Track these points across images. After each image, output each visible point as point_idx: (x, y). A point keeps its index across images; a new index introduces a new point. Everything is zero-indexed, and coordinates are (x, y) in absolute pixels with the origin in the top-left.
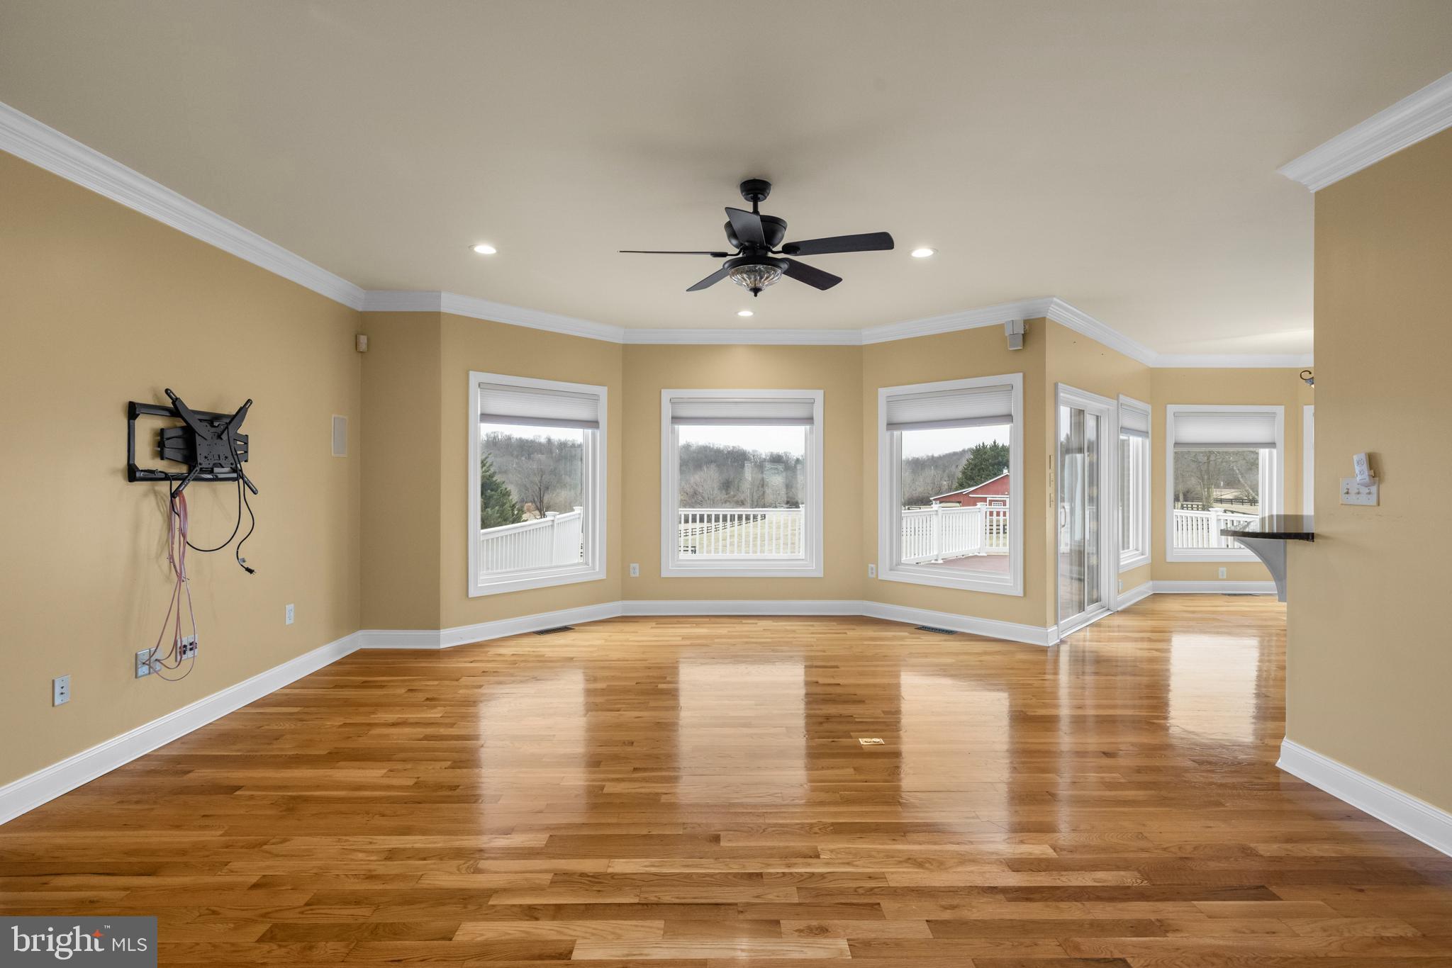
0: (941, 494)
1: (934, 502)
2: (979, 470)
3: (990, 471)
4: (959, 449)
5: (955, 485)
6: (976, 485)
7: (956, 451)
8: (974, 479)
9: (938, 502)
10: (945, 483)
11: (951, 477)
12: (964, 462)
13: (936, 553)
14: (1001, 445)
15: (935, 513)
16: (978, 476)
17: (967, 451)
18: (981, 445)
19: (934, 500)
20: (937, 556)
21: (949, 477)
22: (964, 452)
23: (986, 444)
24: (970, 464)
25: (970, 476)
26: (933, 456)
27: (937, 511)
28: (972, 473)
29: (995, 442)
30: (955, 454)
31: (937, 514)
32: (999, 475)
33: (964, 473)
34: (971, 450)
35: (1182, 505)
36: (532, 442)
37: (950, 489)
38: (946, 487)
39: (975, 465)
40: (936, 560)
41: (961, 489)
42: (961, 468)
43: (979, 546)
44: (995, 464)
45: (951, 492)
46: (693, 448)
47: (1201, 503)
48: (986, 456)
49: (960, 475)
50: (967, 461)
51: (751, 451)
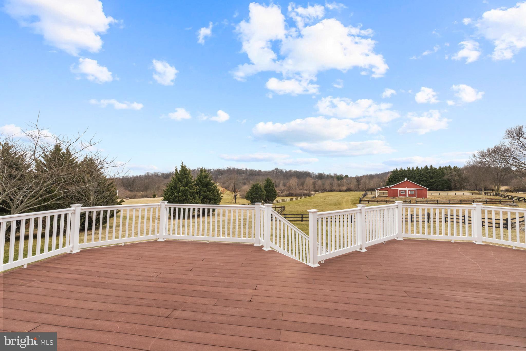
0: (380, 187)
1: (377, 191)
2: (395, 179)
3: (399, 179)
4: (387, 171)
5: (386, 184)
6: (394, 184)
7: (386, 172)
8: (393, 182)
9: (378, 190)
10: (381, 183)
11: (384, 181)
12: (389, 176)
13: (360, 243)
14: (403, 169)
15: (359, 211)
16: (395, 181)
17: (390, 172)
18: (396, 169)
19: (377, 190)
20: (362, 245)
21: (383, 181)
22: (389, 172)
23: (397, 169)
24: (391, 176)
25: (391, 181)
26: (377, 174)
27: (361, 210)
28: (392, 180)
29: (401, 168)
30: (385, 173)
31: (361, 213)
32: (403, 180)
33: (389, 180)
34: (392, 172)
35: (485, 193)
36: (241, 170)
37: (383, 186)
38: (382, 185)
39: (393, 177)
40: (361, 249)
41: (388, 186)
42: (387, 178)
43: (397, 233)
44: (401, 176)
45: (384, 187)
46: (292, 171)
47: (494, 192)
48: (398, 174)
49: (387, 180)
50: (390, 175)
51: (312, 172)
